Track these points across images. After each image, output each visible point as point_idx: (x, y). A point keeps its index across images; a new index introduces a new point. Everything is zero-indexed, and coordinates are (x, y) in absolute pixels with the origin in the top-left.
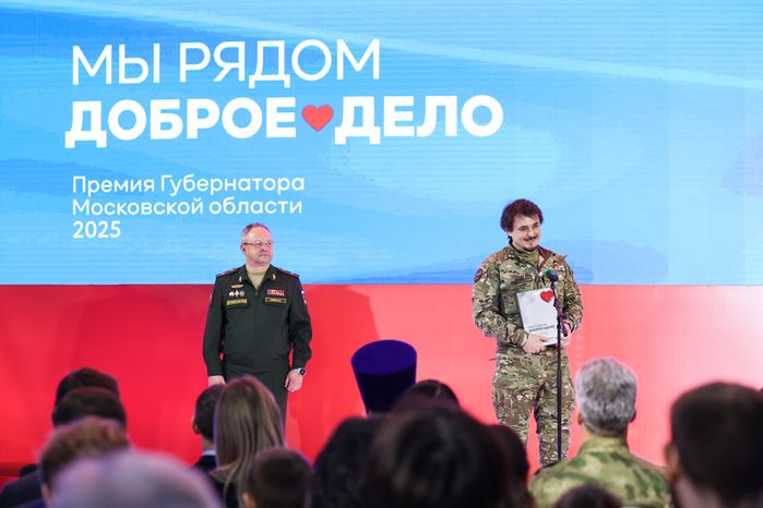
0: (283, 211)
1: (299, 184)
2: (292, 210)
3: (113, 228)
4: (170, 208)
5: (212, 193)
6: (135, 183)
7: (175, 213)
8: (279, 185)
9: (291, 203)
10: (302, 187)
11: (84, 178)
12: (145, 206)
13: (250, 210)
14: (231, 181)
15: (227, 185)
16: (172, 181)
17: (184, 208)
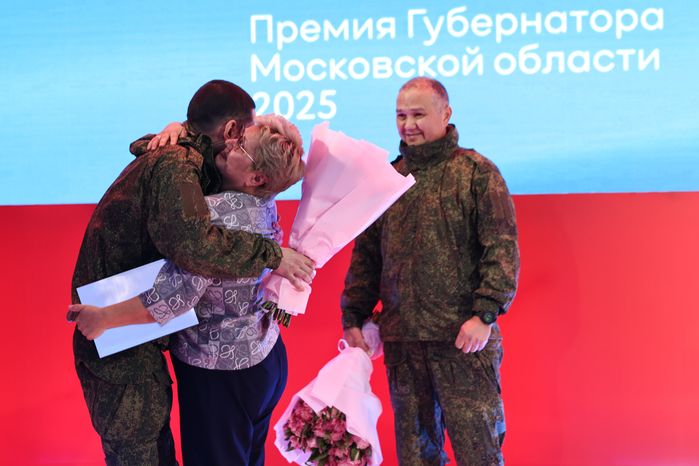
0: (626, 66)
1: (654, 20)
2: (642, 65)
3: (323, 102)
4: (423, 67)
5: (499, 39)
6: (361, 25)
7: (433, 74)
8: (618, 22)
9: (641, 52)
11: (269, 18)
12: (380, 64)
13: (566, 66)
14: (531, 17)
15: (525, 23)
16: (426, 20)
17: (448, 65)
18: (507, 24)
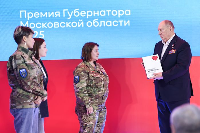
0: (121, 25)
1: (128, 13)
2: (125, 25)
3: (41, 34)
4: (68, 25)
5: (88, 18)
6: (50, 13)
7: (70, 27)
8: (119, 13)
9: (125, 21)
10: (130, 14)
11: (25, 11)
12: (56, 24)
13: (105, 24)
14: (96, 12)
15: (95, 13)
16: (68, 12)
17: (74, 24)
18: (90, 13)
